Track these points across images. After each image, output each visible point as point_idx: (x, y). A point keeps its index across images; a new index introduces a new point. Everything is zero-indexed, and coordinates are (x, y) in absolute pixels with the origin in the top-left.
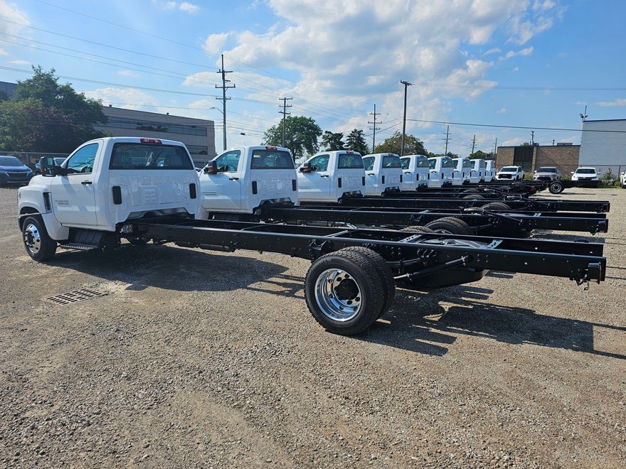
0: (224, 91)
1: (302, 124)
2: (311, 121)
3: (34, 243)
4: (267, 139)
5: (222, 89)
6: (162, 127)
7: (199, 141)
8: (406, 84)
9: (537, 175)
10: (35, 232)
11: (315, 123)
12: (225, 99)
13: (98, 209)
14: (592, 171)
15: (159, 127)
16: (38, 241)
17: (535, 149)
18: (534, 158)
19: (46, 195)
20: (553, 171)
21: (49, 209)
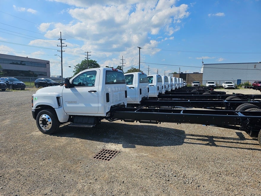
0: (62, 48)
1: (91, 63)
2: (95, 62)
3: (48, 125)
4: (76, 69)
5: (61, 47)
6: (23, 63)
7: (42, 70)
8: (140, 48)
9: (193, 84)
10: (49, 118)
11: (97, 63)
12: (62, 51)
13: (100, 105)
14: (213, 83)
15: (21, 63)
16: (50, 123)
17: (187, 75)
18: (187, 78)
19: (58, 98)
20: (198, 83)
21: (59, 106)
